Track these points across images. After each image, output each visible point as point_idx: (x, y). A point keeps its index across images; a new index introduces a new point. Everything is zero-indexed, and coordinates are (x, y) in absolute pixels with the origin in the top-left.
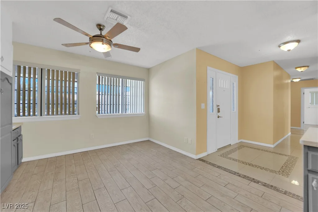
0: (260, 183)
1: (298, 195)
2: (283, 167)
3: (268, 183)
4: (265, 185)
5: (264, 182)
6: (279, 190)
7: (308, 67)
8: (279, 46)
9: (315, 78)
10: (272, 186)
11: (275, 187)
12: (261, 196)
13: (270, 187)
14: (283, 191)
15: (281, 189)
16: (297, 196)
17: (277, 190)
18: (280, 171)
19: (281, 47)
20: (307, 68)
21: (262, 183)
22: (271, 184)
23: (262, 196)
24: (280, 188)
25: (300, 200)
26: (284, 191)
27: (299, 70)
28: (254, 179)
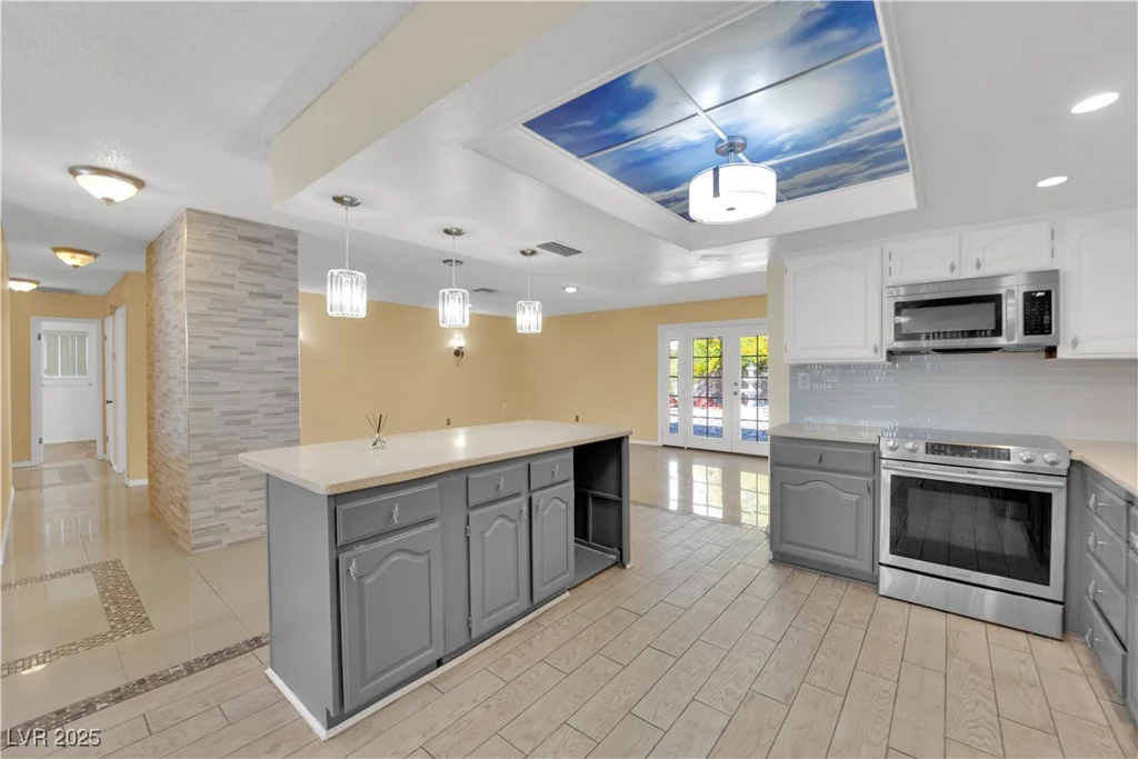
0: (99, 706)
1: (216, 650)
2: (107, 609)
3: (120, 682)
4: (118, 696)
5: (109, 692)
6: (170, 676)
7: (96, 255)
8: (73, 171)
9: (80, 291)
10: (142, 682)
11: (154, 678)
12: (146, 733)
13: (139, 688)
14: (180, 671)
15: (171, 671)
16: (215, 654)
17: (164, 679)
18: (113, 627)
19: (79, 178)
20: (90, 259)
21: (104, 698)
22: (134, 678)
23: (149, 730)
24: (167, 670)
25: (228, 659)
26: (181, 668)
27: (67, 259)
28: (60, 712)
